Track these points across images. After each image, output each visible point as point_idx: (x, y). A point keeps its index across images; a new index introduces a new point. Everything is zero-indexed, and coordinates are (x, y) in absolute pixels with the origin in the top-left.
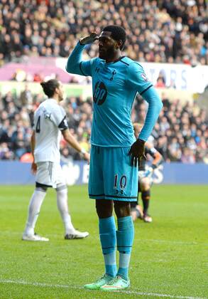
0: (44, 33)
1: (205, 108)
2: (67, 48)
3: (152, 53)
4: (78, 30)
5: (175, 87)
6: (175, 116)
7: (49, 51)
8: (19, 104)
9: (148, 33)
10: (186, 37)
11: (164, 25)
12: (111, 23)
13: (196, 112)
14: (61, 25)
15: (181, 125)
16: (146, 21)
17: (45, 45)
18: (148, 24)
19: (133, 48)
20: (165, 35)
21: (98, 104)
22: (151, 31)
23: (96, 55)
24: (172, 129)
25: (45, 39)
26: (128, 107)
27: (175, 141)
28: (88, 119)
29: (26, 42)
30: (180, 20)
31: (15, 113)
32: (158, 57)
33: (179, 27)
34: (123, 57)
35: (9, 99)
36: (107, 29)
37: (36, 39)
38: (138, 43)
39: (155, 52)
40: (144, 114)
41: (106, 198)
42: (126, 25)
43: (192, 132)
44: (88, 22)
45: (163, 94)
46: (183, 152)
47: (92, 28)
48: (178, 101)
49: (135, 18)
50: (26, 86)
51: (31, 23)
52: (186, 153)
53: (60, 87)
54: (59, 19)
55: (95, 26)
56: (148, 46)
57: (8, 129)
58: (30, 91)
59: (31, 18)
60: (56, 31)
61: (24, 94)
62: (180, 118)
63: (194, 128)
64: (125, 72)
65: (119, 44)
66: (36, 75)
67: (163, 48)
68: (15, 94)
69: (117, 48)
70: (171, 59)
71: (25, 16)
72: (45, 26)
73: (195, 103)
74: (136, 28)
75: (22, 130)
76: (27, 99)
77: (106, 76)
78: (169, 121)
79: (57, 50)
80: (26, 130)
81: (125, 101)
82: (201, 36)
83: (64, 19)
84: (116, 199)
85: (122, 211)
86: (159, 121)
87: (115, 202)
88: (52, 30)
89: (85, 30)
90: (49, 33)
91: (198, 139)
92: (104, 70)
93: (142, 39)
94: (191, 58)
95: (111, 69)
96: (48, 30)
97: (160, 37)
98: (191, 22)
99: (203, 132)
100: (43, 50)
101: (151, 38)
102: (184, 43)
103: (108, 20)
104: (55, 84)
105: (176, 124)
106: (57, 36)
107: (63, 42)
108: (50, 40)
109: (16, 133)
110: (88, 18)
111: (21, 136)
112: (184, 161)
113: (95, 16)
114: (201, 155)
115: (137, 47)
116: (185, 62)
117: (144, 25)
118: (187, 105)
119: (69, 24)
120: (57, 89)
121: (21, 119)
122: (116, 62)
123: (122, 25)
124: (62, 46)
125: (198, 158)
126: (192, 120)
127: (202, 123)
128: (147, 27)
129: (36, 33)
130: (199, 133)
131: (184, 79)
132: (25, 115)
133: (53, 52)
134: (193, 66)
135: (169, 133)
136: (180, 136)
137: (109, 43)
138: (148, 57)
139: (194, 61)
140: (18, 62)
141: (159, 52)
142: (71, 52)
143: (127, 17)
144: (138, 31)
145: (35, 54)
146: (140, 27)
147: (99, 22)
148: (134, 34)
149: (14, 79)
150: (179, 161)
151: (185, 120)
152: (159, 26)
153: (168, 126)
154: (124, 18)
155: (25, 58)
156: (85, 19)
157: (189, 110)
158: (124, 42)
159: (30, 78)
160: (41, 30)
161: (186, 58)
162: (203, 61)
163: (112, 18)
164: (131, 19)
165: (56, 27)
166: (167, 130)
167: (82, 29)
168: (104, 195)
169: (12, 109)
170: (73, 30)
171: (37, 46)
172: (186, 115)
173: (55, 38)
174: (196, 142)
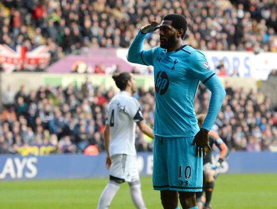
0: (104, 24)
1: (269, 95)
2: (127, 38)
3: (214, 41)
4: (138, 20)
5: (238, 75)
6: (239, 104)
7: (109, 42)
8: (80, 96)
9: (209, 20)
10: (248, 24)
11: (226, 12)
12: (172, 12)
13: (260, 99)
14: (120, 15)
15: (246, 113)
16: (207, 8)
17: (105, 36)
18: (209, 12)
19: (195, 37)
20: (227, 23)
21: (161, 94)
22: (213, 19)
23: (157, 45)
24: (237, 117)
25: (105, 30)
26: (191, 97)
27: (239, 129)
28: (151, 109)
29: (86, 33)
30: (241, 6)
31: (76, 106)
32: (220, 45)
33: (241, 14)
34: (185, 46)
35: (70, 92)
36: (167, 18)
37: (96, 31)
38: (199, 31)
39: (217, 40)
40: (207, 103)
41: (171, 189)
42: (187, 13)
43: (256, 120)
44: (148, 12)
45: (226, 82)
46: (248, 140)
47: (152, 18)
48: (242, 89)
49: (196, 6)
50: (87, 78)
51: (90, 14)
52: (252, 141)
53: (132, 80)
54: (119, 9)
55: (155, 15)
56: (209, 34)
57: (70, 122)
58: (91, 83)
59: (90, 8)
60: (116, 21)
61: (85, 87)
62: (245, 106)
63: (258, 115)
64: (187, 61)
65: (180, 33)
66: (97, 67)
67: (225, 36)
68: (76, 87)
69: (178, 37)
70: (233, 47)
71: (84, 7)
72: (104, 16)
73: (259, 90)
74: (197, 16)
75: (83, 122)
76: (88, 91)
77: (168, 65)
78: (233, 109)
79: (117, 40)
80: (88, 123)
81: (187, 90)
82: (263, 22)
83: (123, 9)
84: (181, 190)
85: (187, 202)
86: (223, 109)
87: (180, 192)
88: (112, 21)
89: (146, 20)
90: (108, 24)
91: (263, 127)
92: (166, 59)
93: (203, 27)
94: (253, 46)
95: (173, 59)
96: (108, 21)
97: (222, 25)
98: (253, 9)
99: (267, 120)
100: (104, 41)
101: (213, 26)
102: (246, 30)
103: (168, 9)
104: (127, 76)
105: (240, 112)
106: (117, 26)
107: (123, 32)
108: (110, 31)
109: (78, 126)
110: (148, 7)
111: (83, 129)
112: (250, 149)
113: (155, 5)
114: (267, 143)
115: (198, 35)
116: (248, 50)
117: (204, 13)
118: (251, 93)
119: (129, 14)
120: (129, 82)
121: (82, 111)
122: (177, 51)
123: (183, 13)
124: (122, 36)
125: (264, 146)
126: (256, 108)
127: (266, 111)
128: (208, 15)
129: (96, 24)
130: (264, 120)
131: (247, 67)
132: (87, 108)
133: (113, 43)
134: (256, 53)
135: (234, 122)
136: (244, 124)
137: (170, 32)
138: (210, 45)
139: (257, 48)
140: (78, 54)
141: (221, 40)
142: (132, 42)
143: (188, 5)
144: (198, 19)
145: (95, 46)
146: (201, 15)
147: (159, 11)
148: (195, 22)
149: (76, 71)
150: (244, 149)
151: (250, 108)
152: (220, 13)
153: (232, 114)
154: (184, 6)
155: (85, 49)
156: (145, 8)
157: (253, 97)
158: (185, 30)
159: (91, 70)
160: (100, 21)
161: (248, 45)
162: (266, 48)
163: (173, 7)
164: (192, 7)
165: (116, 17)
166: (231, 118)
167: (142, 19)
168: (168, 186)
169: (74, 102)
170: (134, 20)
171: (97, 37)
172: (250, 103)
173: (114, 29)
174: (261, 130)
